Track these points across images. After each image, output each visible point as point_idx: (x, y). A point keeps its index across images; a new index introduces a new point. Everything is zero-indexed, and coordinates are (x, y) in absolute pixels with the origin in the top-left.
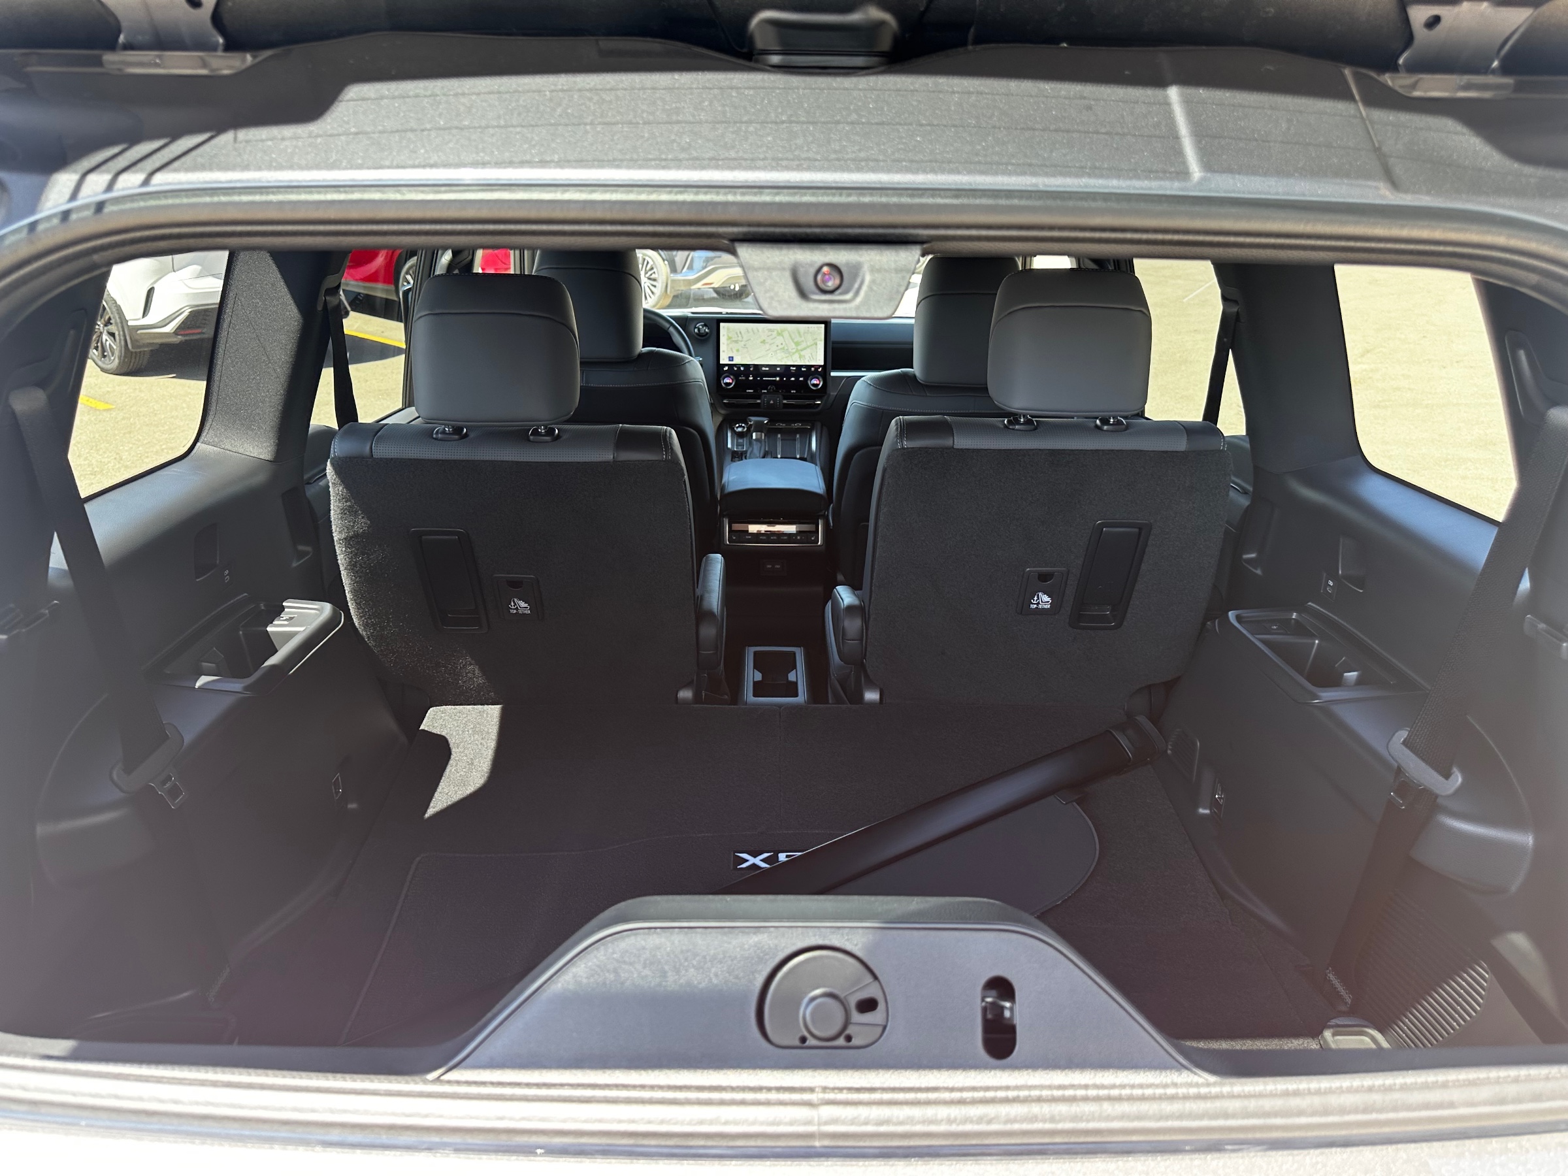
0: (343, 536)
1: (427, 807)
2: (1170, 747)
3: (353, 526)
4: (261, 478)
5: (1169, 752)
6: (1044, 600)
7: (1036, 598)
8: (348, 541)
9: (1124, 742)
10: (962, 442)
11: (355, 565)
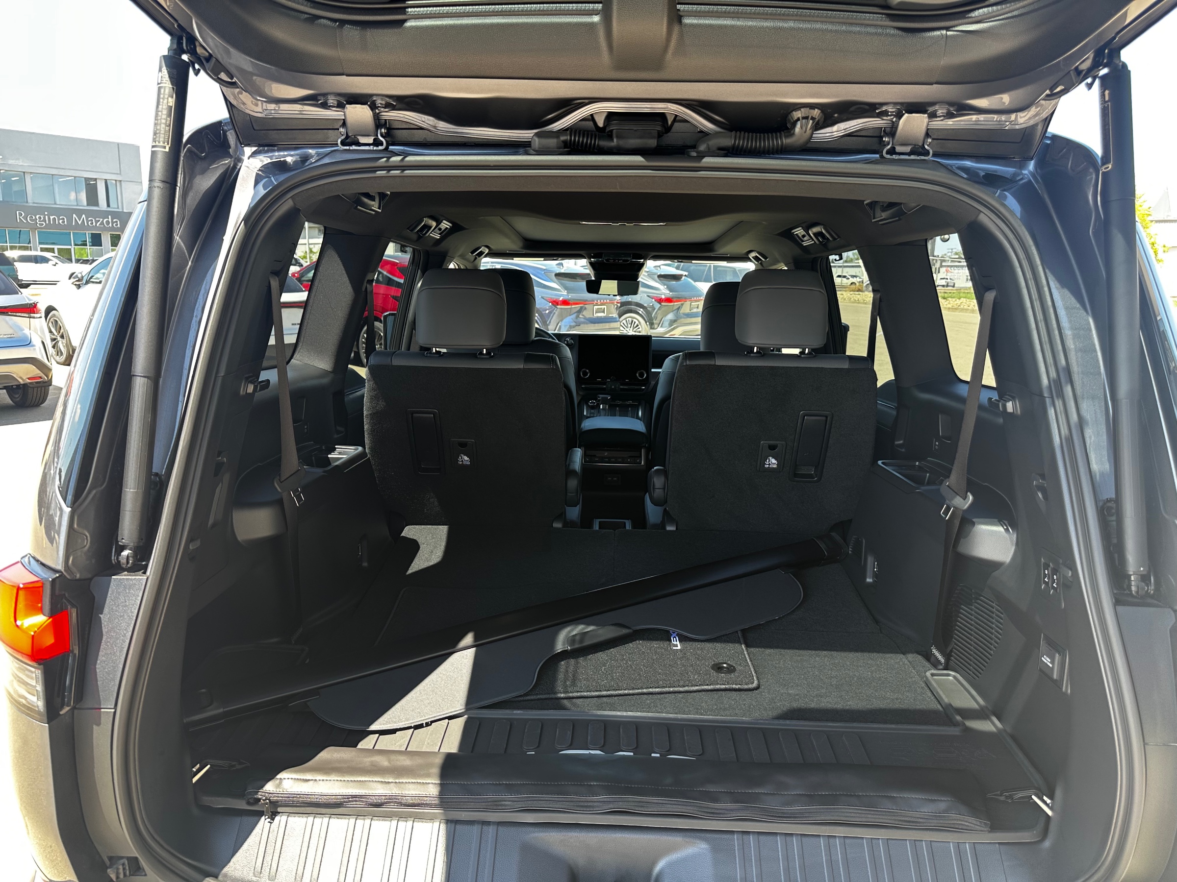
0: (370, 412)
1: (408, 569)
2: (850, 549)
3: (376, 406)
4: (325, 381)
5: (850, 552)
6: (773, 462)
7: (768, 461)
8: (372, 416)
9: (823, 546)
10: (720, 362)
11: (374, 431)
